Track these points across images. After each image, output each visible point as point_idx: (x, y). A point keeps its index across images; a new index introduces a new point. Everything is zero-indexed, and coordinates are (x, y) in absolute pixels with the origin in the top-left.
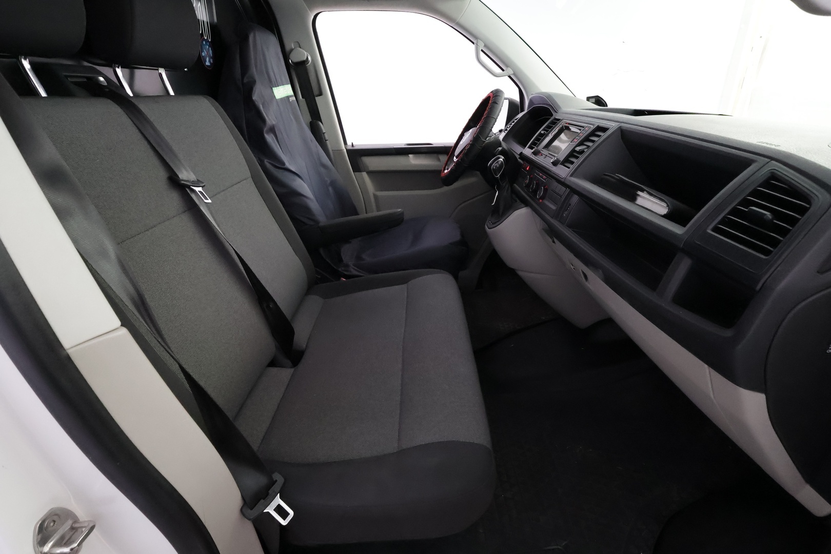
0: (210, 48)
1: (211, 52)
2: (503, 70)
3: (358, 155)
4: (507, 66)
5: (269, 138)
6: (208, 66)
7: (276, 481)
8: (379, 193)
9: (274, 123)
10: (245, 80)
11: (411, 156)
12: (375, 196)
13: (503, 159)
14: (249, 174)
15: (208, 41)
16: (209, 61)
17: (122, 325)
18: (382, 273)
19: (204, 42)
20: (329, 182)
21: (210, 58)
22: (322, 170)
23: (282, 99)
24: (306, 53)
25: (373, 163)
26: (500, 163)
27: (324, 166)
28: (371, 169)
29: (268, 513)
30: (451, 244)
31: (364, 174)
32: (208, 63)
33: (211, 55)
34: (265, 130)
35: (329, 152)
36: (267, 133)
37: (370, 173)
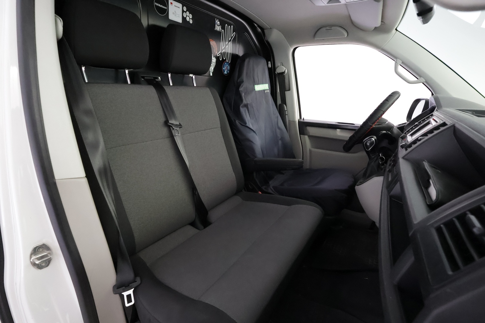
0: (229, 66)
1: (229, 68)
2: (418, 79)
3: (304, 125)
4: (420, 76)
5: (243, 110)
6: (225, 74)
7: (136, 281)
8: (313, 149)
9: (249, 102)
10: (239, 81)
11: (338, 130)
12: (310, 150)
13: (375, 139)
14: (219, 126)
15: (229, 63)
16: (227, 72)
17: (86, 177)
18: (286, 196)
19: (226, 63)
20: (280, 137)
21: (228, 70)
22: (278, 131)
23: (259, 91)
24: (284, 68)
25: (312, 131)
26: (372, 141)
27: (279, 128)
28: (311, 134)
29: (123, 295)
30: (335, 190)
31: (306, 137)
32: (226, 73)
33: (229, 69)
34: (241, 106)
35: (286, 122)
36: (242, 107)
37: (310, 137)
